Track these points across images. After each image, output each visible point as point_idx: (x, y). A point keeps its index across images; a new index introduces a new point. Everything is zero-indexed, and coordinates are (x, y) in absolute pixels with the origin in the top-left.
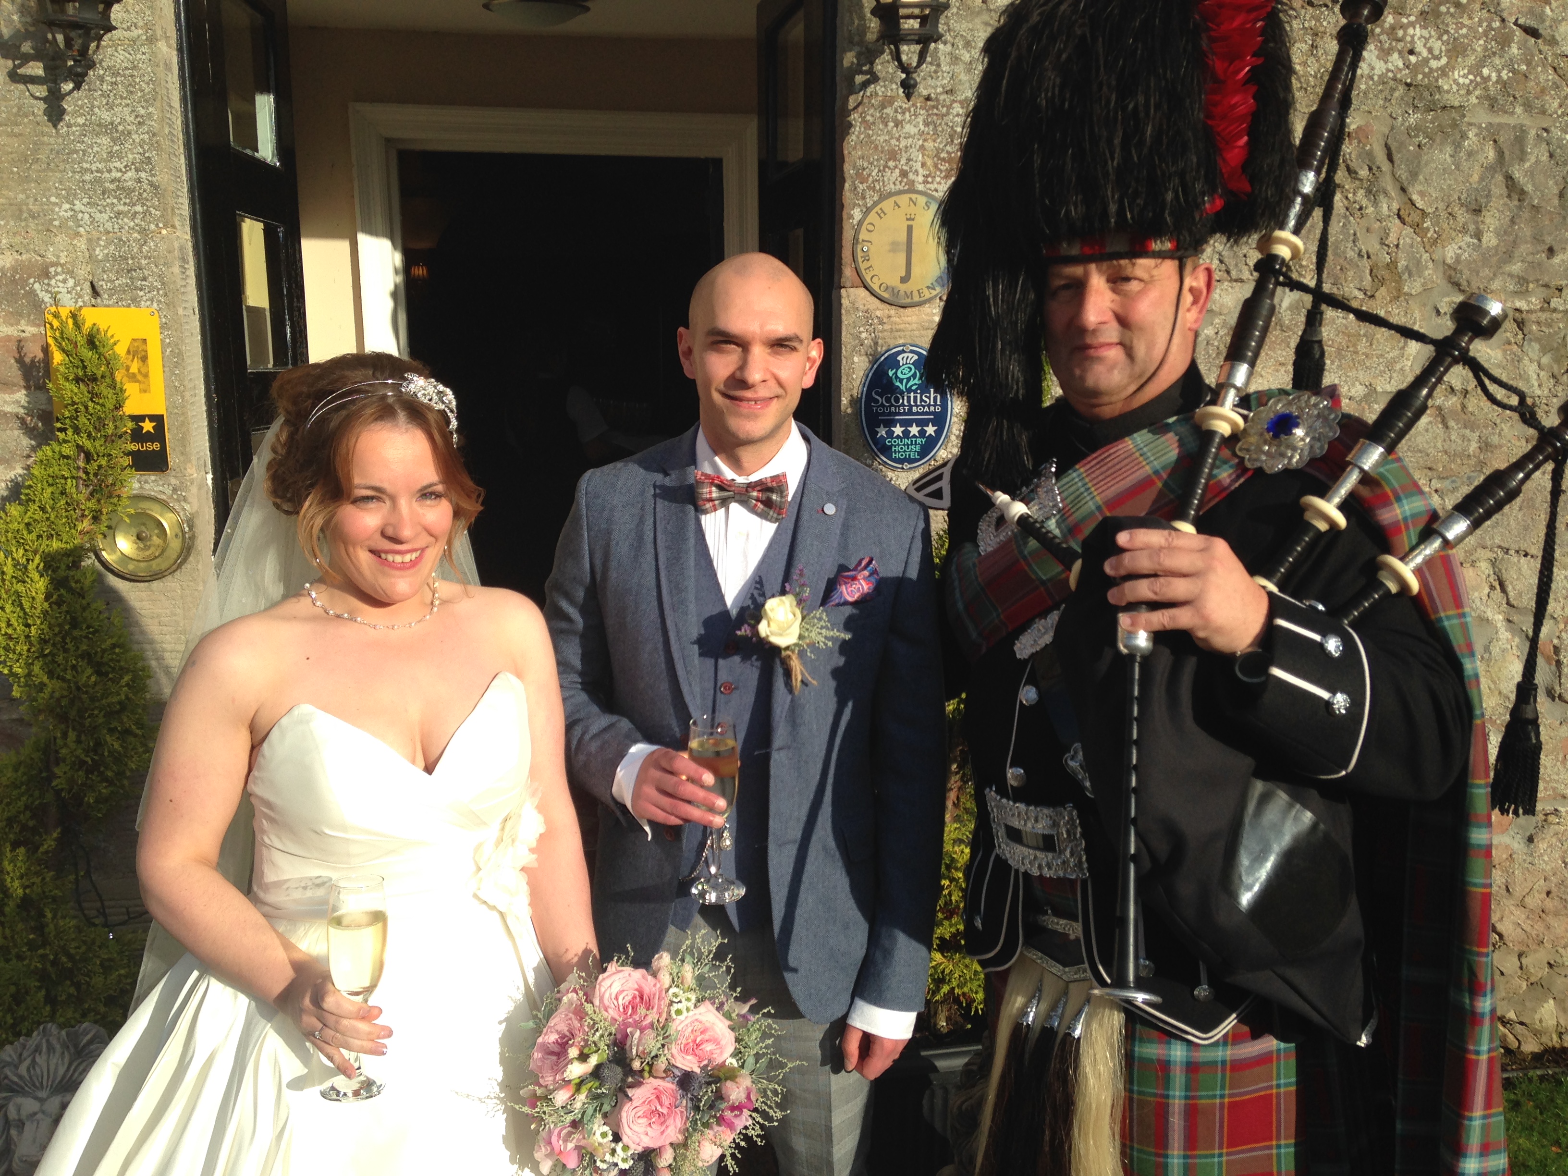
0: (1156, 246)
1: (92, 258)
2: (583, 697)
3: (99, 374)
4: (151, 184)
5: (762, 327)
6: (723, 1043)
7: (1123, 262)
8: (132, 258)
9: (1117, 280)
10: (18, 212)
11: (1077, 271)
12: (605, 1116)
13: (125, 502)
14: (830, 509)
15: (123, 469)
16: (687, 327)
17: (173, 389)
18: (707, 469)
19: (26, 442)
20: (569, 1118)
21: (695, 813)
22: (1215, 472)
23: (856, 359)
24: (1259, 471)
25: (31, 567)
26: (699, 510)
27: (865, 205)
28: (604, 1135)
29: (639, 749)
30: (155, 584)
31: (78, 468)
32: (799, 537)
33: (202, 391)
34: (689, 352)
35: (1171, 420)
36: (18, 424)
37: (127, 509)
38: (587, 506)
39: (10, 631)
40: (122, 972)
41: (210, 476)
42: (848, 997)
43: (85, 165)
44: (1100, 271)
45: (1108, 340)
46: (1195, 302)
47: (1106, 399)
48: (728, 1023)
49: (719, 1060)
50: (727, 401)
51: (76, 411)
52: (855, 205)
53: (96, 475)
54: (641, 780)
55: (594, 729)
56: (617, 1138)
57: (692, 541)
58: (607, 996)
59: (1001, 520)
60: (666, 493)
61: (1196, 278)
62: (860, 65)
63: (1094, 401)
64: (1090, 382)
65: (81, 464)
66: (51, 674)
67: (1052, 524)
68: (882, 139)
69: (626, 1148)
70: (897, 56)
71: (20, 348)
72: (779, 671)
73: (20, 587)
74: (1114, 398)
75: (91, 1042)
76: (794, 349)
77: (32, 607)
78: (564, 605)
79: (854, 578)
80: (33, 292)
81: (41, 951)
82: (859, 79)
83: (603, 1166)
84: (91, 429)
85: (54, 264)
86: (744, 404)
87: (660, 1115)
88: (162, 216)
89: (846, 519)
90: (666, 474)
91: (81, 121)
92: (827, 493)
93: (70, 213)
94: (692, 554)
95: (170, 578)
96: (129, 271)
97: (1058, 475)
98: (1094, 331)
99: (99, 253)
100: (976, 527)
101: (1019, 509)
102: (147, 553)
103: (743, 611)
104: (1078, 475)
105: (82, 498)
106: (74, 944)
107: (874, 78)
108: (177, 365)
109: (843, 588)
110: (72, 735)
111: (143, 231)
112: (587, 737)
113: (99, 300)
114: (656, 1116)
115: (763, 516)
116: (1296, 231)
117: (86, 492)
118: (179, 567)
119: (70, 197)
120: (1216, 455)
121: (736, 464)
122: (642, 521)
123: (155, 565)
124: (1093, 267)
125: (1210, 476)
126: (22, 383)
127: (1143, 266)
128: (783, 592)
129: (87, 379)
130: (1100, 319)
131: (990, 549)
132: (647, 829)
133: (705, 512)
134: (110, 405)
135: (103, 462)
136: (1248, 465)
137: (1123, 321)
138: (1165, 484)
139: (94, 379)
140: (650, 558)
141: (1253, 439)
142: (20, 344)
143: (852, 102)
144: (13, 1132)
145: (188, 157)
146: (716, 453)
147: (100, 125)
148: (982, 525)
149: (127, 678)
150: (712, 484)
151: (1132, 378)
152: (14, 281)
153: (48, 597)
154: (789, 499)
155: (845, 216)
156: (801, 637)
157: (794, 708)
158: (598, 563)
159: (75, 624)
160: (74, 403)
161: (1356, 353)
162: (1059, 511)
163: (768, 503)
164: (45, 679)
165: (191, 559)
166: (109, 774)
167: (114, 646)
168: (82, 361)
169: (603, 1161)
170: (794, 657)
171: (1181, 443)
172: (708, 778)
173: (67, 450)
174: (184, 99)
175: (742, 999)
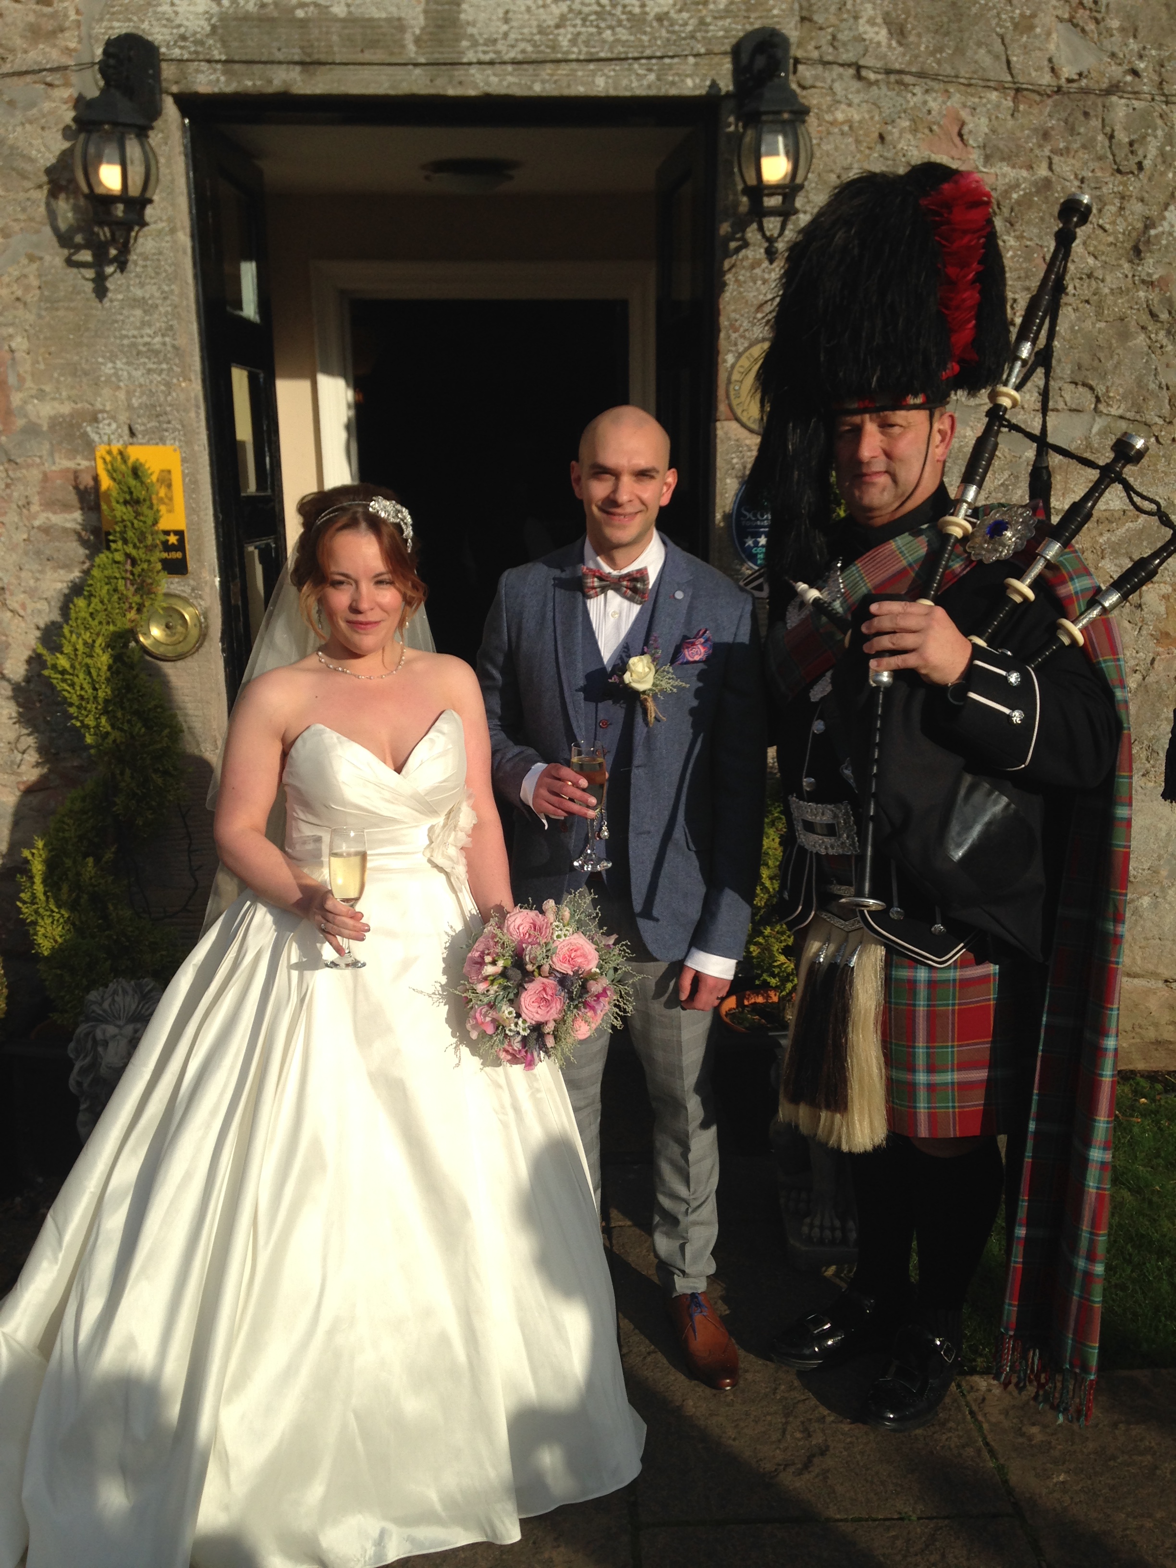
0: (911, 401)
1: (130, 407)
2: (503, 736)
3: (142, 498)
4: (174, 346)
5: (629, 461)
6: (590, 957)
7: (886, 413)
8: (160, 406)
9: (885, 426)
10: (74, 370)
11: (857, 419)
12: (510, 1000)
13: (160, 598)
14: (679, 595)
15: (158, 572)
16: (577, 460)
17: (191, 510)
18: (591, 565)
19: (82, 552)
20: (486, 1000)
21: (575, 807)
22: (951, 563)
23: (728, 481)
24: (980, 562)
25: (97, 644)
26: (587, 596)
27: (737, 351)
28: (510, 1013)
29: (540, 767)
30: (179, 664)
31: (126, 571)
32: (657, 615)
33: (211, 511)
34: (579, 479)
35: (925, 526)
36: (75, 537)
37: (161, 603)
38: (506, 594)
39: (83, 693)
40: (164, 953)
41: (218, 579)
42: (686, 946)
43: (124, 332)
44: (871, 420)
45: (878, 470)
46: (942, 441)
47: (877, 513)
48: (594, 946)
49: (587, 969)
50: (605, 515)
51: (125, 526)
52: (729, 351)
53: (139, 576)
54: (539, 785)
55: (509, 756)
56: (518, 1016)
57: (580, 619)
58: (512, 927)
59: (803, 604)
60: (560, 584)
61: (943, 423)
62: (734, 233)
63: (870, 514)
64: (867, 501)
65: (129, 567)
66: (113, 726)
67: (837, 605)
68: (752, 295)
69: (524, 1021)
70: (761, 229)
71: (76, 478)
72: (639, 710)
73: (88, 661)
74: (883, 512)
75: (151, 991)
76: (652, 477)
77: (98, 675)
78: (489, 667)
79: (693, 644)
80: (85, 435)
81: (107, 933)
82: (733, 245)
83: (509, 1033)
84: (136, 541)
85: (103, 411)
86: (616, 517)
87: (546, 1000)
88: (182, 372)
89: (691, 603)
90: (563, 571)
91: (120, 297)
92: (678, 584)
93: (112, 371)
94: (580, 628)
95: (189, 659)
96: (157, 416)
97: (842, 569)
98: (868, 463)
99: (135, 402)
100: (786, 610)
101: (814, 594)
102: (174, 639)
103: (615, 667)
104: (855, 569)
105: (130, 594)
106: (130, 929)
107: (745, 245)
108: (194, 491)
109: (686, 652)
110: (128, 772)
111: (168, 385)
112: (504, 761)
113: (135, 440)
114: (544, 1001)
115: (631, 599)
116: (1018, 388)
117: (132, 589)
118: (197, 650)
119: (112, 358)
120: (952, 551)
121: (612, 562)
122: (545, 605)
123: (180, 649)
124: (867, 417)
125: (947, 567)
126: (78, 505)
127: (900, 416)
128: (643, 653)
129: (133, 502)
130: (872, 455)
131: (794, 625)
132: (545, 821)
133: (590, 597)
134: (149, 522)
135: (145, 566)
136: (973, 558)
137: (888, 455)
138: (917, 574)
139: (138, 502)
140: (551, 630)
141: (978, 540)
142: (76, 474)
143: (727, 264)
144: (100, 1049)
145: (199, 324)
146: (598, 554)
147: (135, 300)
148: (790, 608)
149: (166, 731)
150: (594, 576)
151: (896, 497)
152: (71, 426)
153: (110, 668)
154: (650, 587)
155: (720, 360)
156: (654, 685)
157: (649, 738)
158: (513, 635)
159: (129, 689)
160: (123, 521)
161: (1156, 471)
162: (842, 594)
163: (635, 590)
164: (109, 729)
165: (206, 644)
166: (154, 803)
167: (156, 707)
168: (129, 488)
169: (510, 1030)
170: (650, 700)
171: (929, 544)
172: (584, 783)
173: (118, 557)
174: (195, 276)
175: (608, 934)
